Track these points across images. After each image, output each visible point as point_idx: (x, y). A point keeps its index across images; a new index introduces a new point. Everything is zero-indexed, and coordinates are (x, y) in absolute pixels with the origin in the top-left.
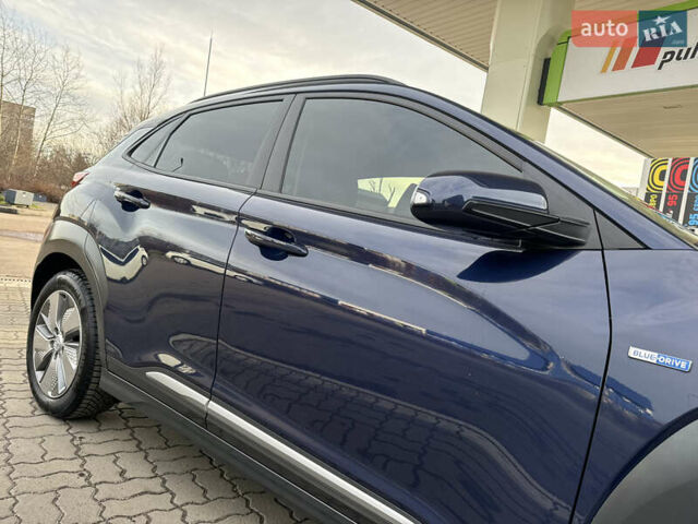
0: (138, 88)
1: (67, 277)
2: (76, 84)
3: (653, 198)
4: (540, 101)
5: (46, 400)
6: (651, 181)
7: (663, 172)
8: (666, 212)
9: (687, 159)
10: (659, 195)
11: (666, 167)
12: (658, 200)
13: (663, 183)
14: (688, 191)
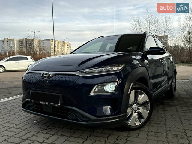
0: (185, 20)
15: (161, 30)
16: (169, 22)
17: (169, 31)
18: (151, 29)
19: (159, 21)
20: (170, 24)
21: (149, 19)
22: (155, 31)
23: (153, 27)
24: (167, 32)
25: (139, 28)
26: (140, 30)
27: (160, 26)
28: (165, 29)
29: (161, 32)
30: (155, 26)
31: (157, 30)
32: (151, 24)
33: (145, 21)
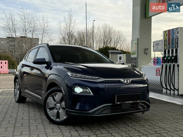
1: (17, 80)
5: (16, 100)
6: (164, 37)
7: (167, 34)
8: (168, 45)
9: (170, 30)
10: (166, 41)
11: (167, 33)
12: (166, 42)
13: (167, 37)
14: (171, 39)
15: (38, 32)
16: (47, 24)
17: (47, 35)
18: (26, 29)
19: (36, 22)
20: (47, 26)
21: (24, 18)
22: (32, 32)
23: (29, 27)
24: (45, 35)
25: (13, 26)
26: (14, 29)
27: (37, 28)
28: (42, 32)
29: (38, 35)
30: (31, 26)
31: (34, 32)
32: (26, 24)
33: (19, 19)
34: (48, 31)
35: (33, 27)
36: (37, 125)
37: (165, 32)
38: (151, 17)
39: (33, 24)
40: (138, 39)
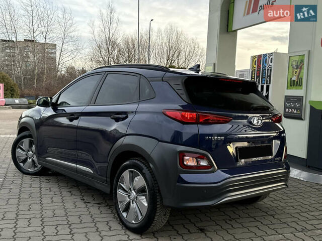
0: (102, 27)
2: (71, 29)
3: (254, 72)
4: (227, 31)
6: (252, 66)
7: (255, 61)
8: (257, 78)
9: (261, 55)
10: (255, 71)
11: (256, 59)
12: (255, 73)
13: (256, 66)
14: (261, 69)
15: (55, 35)
16: (70, 21)
17: (71, 40)
18: (35, 30)
19: (51, 16)
20: (71, 25)
21: (31, 9)
22: (44, 34)
23: (40, 26)
24: (66, 40)
27: (53, 27)
28: (63, 34)
29: (55, 39)
30: (42, 24)
31: (48, 33)
34: (72, 34)
35: (47, 25)
36: (52, 196)
37: (253, 57)
38: (236, 31)
39: (47, 21)
40: (215, 64)
